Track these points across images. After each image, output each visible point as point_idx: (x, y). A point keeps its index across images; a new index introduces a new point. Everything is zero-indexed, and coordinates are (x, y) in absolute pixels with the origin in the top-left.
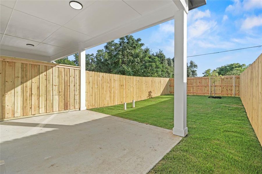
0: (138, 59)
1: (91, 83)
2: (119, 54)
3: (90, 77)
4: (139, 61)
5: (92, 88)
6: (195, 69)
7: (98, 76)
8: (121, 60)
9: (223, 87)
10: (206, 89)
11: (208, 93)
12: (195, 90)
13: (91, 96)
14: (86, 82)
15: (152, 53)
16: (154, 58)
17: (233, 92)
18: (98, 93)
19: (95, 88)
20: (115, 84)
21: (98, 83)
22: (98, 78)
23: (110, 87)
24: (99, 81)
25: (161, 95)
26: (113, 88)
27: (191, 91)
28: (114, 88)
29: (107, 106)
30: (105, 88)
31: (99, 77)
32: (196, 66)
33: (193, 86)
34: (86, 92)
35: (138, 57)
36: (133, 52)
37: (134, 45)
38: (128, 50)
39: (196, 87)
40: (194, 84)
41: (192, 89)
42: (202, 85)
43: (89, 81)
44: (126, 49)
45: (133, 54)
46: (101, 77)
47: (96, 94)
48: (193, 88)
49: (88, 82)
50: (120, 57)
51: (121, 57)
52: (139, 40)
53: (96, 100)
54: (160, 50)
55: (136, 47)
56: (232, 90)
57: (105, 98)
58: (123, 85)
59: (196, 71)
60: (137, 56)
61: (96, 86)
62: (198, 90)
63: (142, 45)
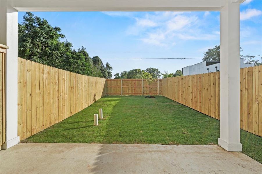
0: (58, 52)
1: (29, 85)
2: (26, 40)
3: (28, 72)
4: (59, 55)
5: (31, 95)
6: (110, 71)
7: (41, 70)
8: (28, 50)
9: (151, 88)
10: (139, 90)
11: (141, 94)
12: (130, 90)
13: (28, 111)
14: (18, 83)
15: (73, 48)
16: (80, 55)
17: (158, 92)
18: (42, 102)
19: (36, 93)
20: (64, 86)
21: (41, 85)
22: (41, 74)
23: (58, 91)
24: (43, 80)
25: (102, 98)
26: (62, 91)
27: (127, 92)
28: (63, 93)
29: (53, 123)
30: (51, 93)
31: (43, 74)
32: (111, 68)
33: (129, 87)
34: (18, 105)
35: (58, 50)
36: (49, 43)
37: (51, 34)
38: (42, 38)
39: (131, 88)
40: (130, 86)
41: (127, 90)
42: (136, 86)
43: (24, 80)
44: (39, 37)
45: (50, 45)
46: (46, 73)
47: (38, 106)
48: (129, 89)
49: (23, 83)
50: (28, 45)
51: (30, 45)
52: (57, 29)
53: (38, 117)
54: (82, 46)
55: (54, 36)
56: (157, 90)
57: (52, 111)
58: (73, 88)
59: (111, 72)
60: (56, 48)
61: (38, 91)
62: (133, 91)
63: (62, 36)
